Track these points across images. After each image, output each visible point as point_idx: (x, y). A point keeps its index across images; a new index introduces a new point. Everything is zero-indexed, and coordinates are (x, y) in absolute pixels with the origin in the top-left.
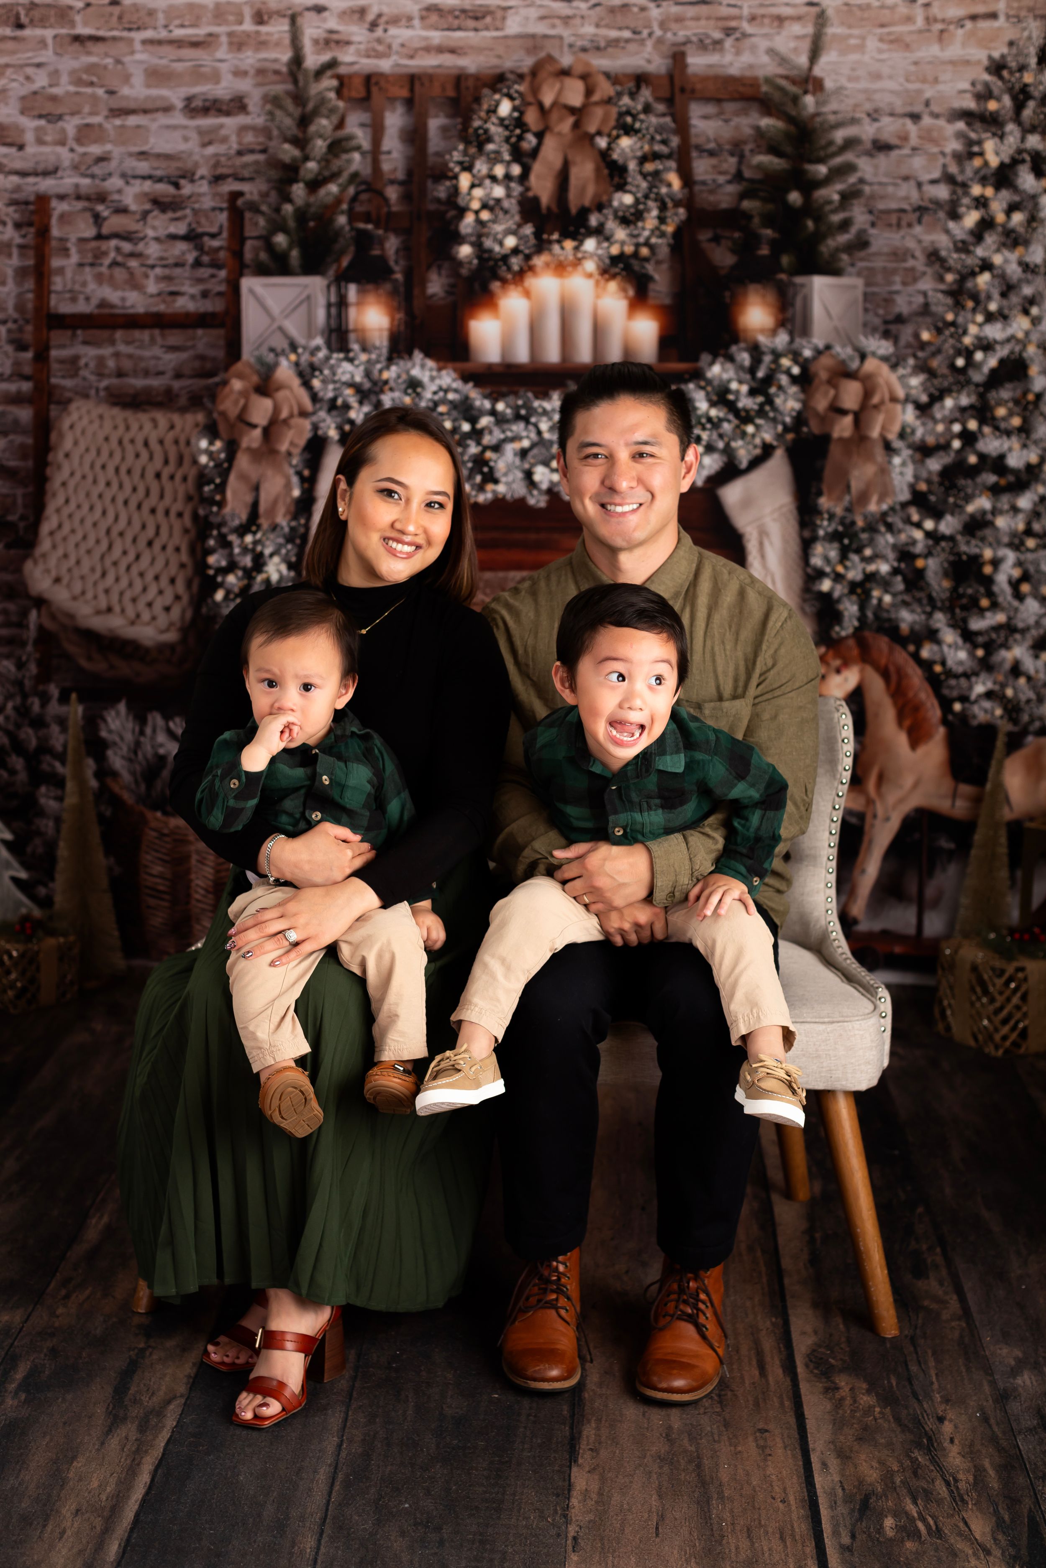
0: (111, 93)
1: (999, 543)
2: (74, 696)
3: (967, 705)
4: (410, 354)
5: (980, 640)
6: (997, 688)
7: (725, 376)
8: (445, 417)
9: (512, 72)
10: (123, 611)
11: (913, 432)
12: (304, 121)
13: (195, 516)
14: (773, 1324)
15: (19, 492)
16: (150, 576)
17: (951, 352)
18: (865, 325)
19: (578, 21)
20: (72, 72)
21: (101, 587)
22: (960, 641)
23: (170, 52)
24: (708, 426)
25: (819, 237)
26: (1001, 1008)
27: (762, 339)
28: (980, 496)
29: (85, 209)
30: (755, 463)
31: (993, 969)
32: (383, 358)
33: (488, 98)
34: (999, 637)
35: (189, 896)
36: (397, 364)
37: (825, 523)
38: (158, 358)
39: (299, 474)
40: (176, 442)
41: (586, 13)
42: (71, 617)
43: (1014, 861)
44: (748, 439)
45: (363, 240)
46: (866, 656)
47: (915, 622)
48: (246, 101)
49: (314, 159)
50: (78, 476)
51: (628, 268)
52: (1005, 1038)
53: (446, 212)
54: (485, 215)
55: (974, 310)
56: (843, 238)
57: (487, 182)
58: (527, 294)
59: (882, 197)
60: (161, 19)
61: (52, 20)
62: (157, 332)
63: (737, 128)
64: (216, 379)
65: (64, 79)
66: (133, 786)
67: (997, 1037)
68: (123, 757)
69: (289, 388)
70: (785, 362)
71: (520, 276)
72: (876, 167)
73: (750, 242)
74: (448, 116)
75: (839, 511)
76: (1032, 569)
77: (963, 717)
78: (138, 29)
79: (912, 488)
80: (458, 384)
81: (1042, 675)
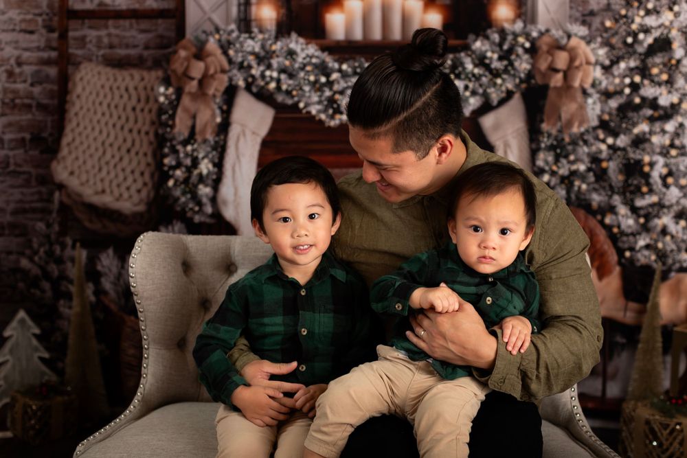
1: (653, 153)
2: (78, 245)
3: (634, 253)
4: (289, 34)
5: (642, 212)
6: (652, 242)
7: (484, 49)
8: (310, 73)
10: (112, 192)
11: (600, 83)
13: (156, 134)
15: (49, 119)
16: (128, 170)
17: (624, 34)
18: (570, 17)
21: (99, 177)
22: (629, 213)
24: (473, 79)
27: (507, 26)
28: (642, 123)
30: (502, 102)
32: (273, 37)
34: (653, 210)
36: (281, 41)
37: (545, 139)
38: (134, 37)
39: (220, 108)
40: (145, 88)
42: (80, 195)
43: (666, 351)
44: (498, 87)
47: (601, 202)
50: (85, 110)
55: (638, 8)
62: (134, 21)
64: (170, 50)
66: (117, 301)
68: (111, 283)
69: (215, 55)
70: (521, 40)
75: (554, 132)
76: (674, 169)
77: (632, 261)
79: (600, 118)
80: (318, 53)
81: (680, 235)
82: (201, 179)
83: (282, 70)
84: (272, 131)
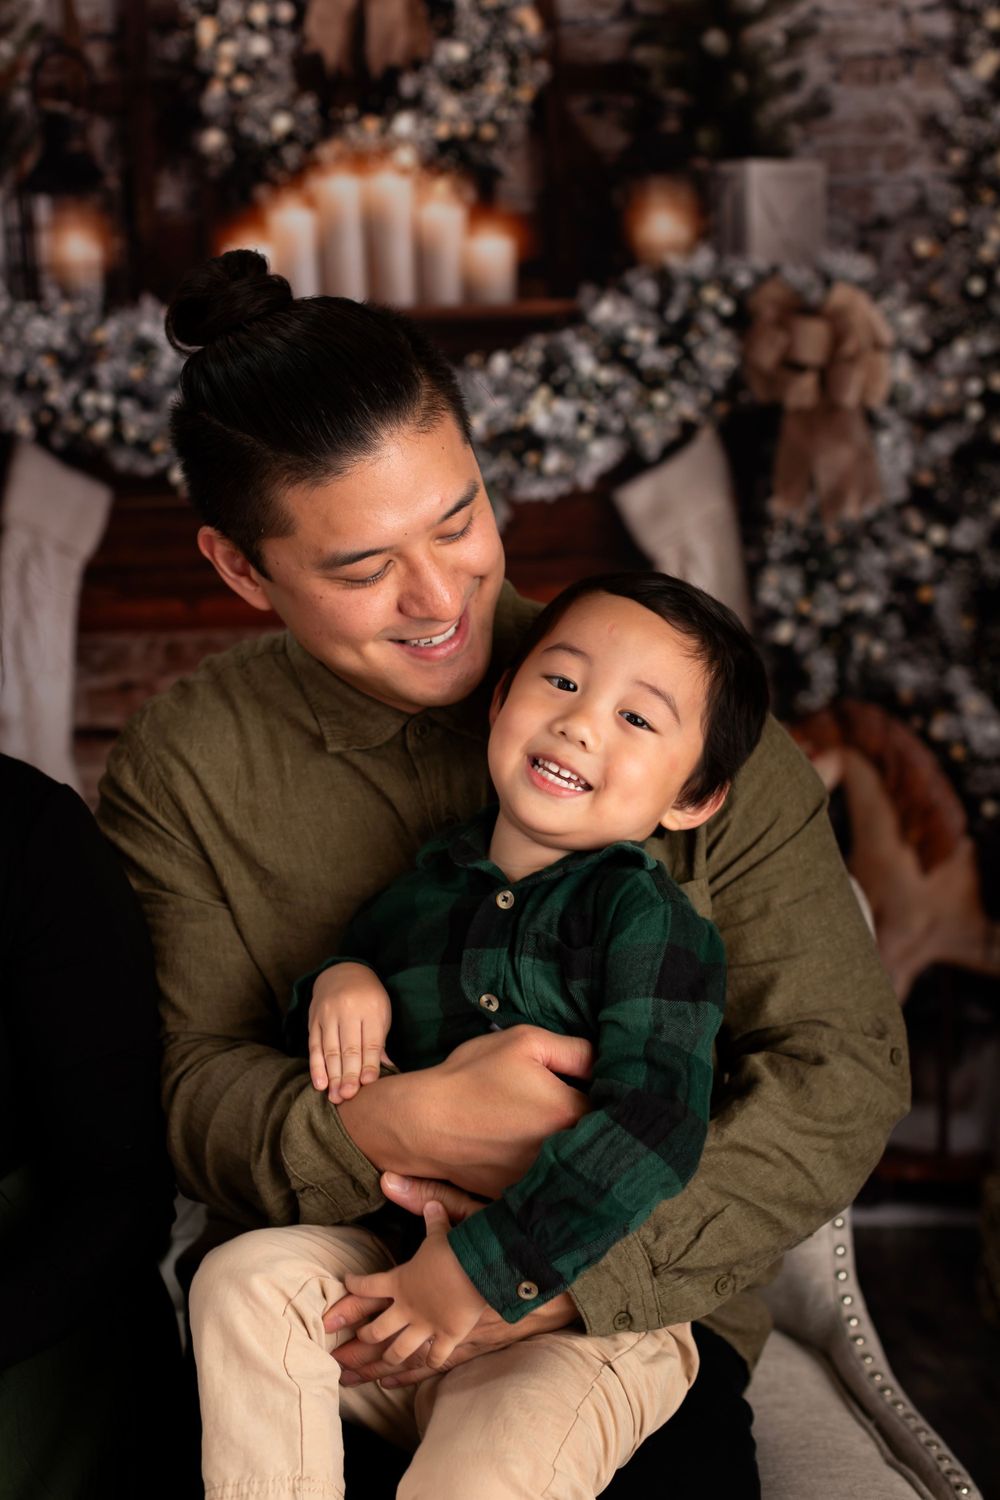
4: (135, 301)
7: (620, 320)
11: (909, 395)
17: (962, 270)
18: (829, 233)
22: (989, 709)
24: (597, 396)
25: (755, 99)
27: (675, 262)
30: (671, 450)
32: (95, 309)
36: (116, 318)
37: (780, 538)
44: (658, 413)
45: (55, 129)
46: (848, 736)
47: (920, 684)
51: (464, 159)
53: (180, 81)
54: (241, 84)
56: (791, 102)
57: (242, 32)
58: (311, 202)
59: (849, 36)
71: (298, 175)
73: (649, 111)
75: (800, 518)
79: (910, 480)
83: (124, 391)
84: (109, 541)
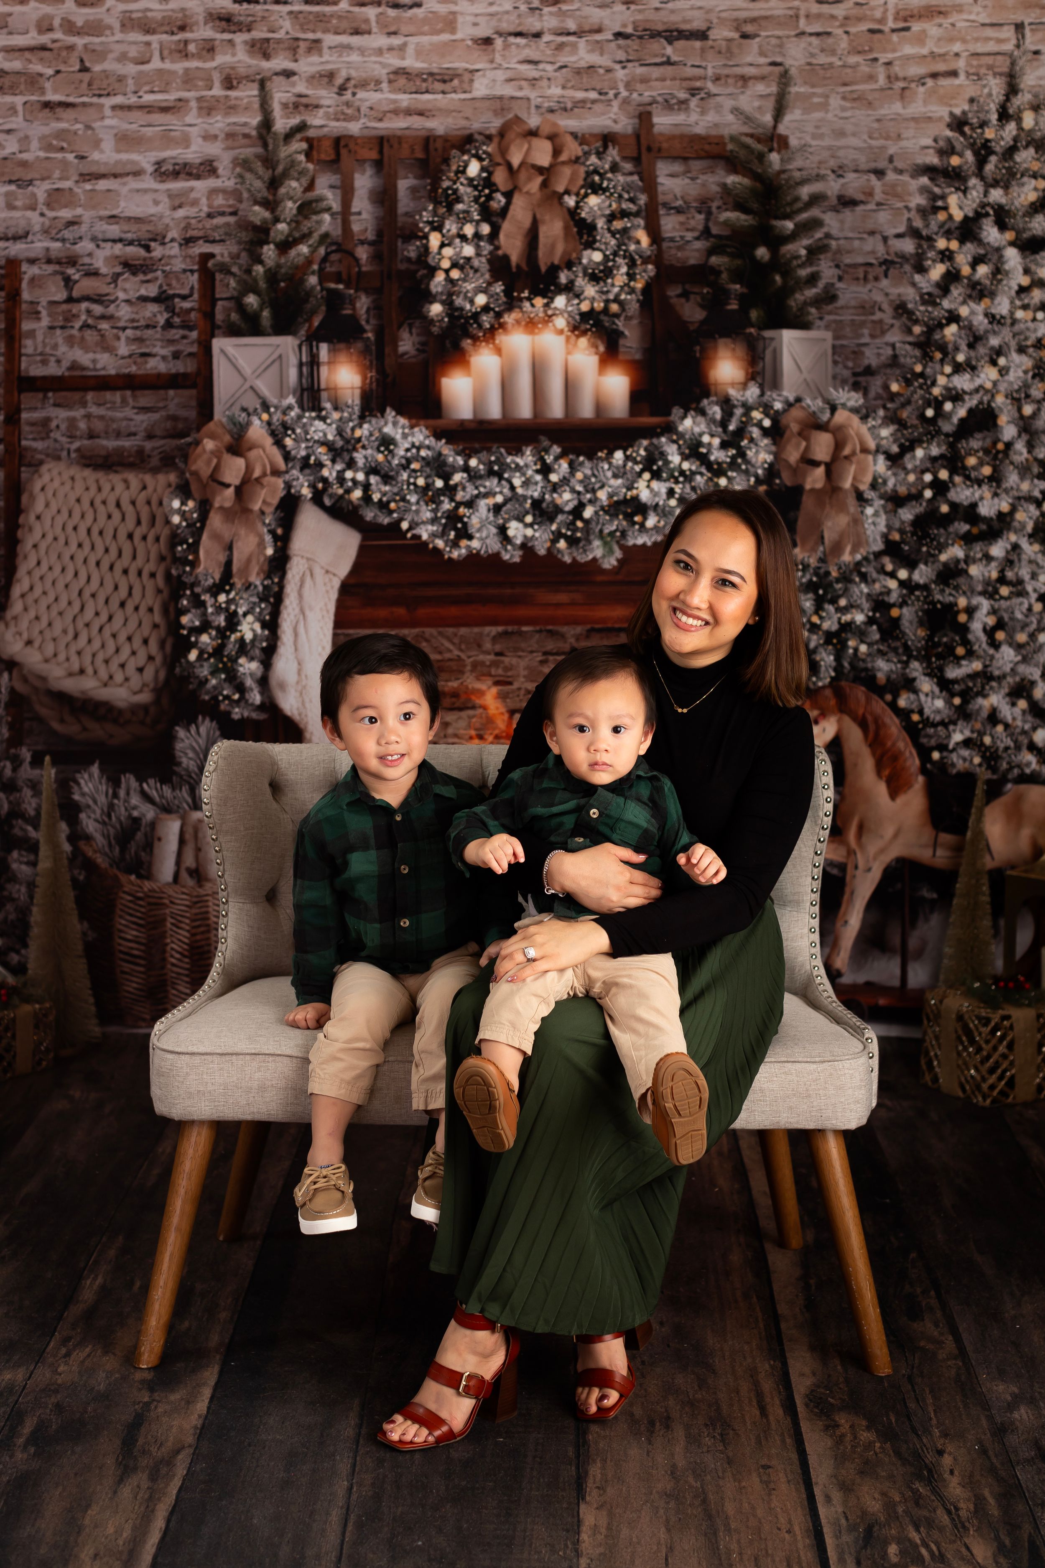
0: (82, 158)
1: (972, 592)
2: (47, 759)
3: (945, 754)
4: (383, 413)
5: (957, 688)
6: (975, 736)
7: (697, 430)
8: (418, 474)
9: (480, 134)
10: (95, 672)
11: (885, 482)
12: (274, 184)
13: (168, 576)
14: (772, 1367)
16: (122, 637)
17: (921, 402)
18: (834, 377)
19: (545, 83)
20: (42, 138)
21: (73, 649)
22: (937, 690)
23: (140, 117)
25: (787, 291)
26: (988, 1057)
27: (732, 392)
28: (953, 545)
29: (56, 273)
31: (979, 1018)
32: (355, 417)
33: (457, 159)
34: (975, 685)
35: (164, 959)
36: (369, 422)
38: (130, 419)
39: (272, 532)
40: (149, 502)
41: (551, 74)
42: (44, 679)
43: (997, 909)
45: (334, 300)
46: (843, 706)
47: (891, 672)
48: (215, 164)
49: (285, 221)
50: (49, 538)
51: (598, 324)
52: (992, 1087)
53: (417, 271)
54: (455, 274)
55: (942, 361)
56: (811, 293)
57: (458, 241)
58: (499, 351)
59: (849, 252)
60: (131, 85)
61: (22, 87)
62: (128, 393)
63: (704, 185)
64: (189, 439)
65: (35, 144)
66: (107, 849)
67: (985, 1086)
68: (96, 820)
69: (262, 447)
70: (756, 415)
71: (491, 333)
72: (842, 222)
73: (718, 297)
74: (415, 178)
75: (813, 562)
76: (1006, 618)
77: (942, 765)
78: (108, 95)
79: (885, 537)
80: (431, 441)
81: (1019, 723)
82: (243, 648)
83: (373, 470)
84: (357, 568)
